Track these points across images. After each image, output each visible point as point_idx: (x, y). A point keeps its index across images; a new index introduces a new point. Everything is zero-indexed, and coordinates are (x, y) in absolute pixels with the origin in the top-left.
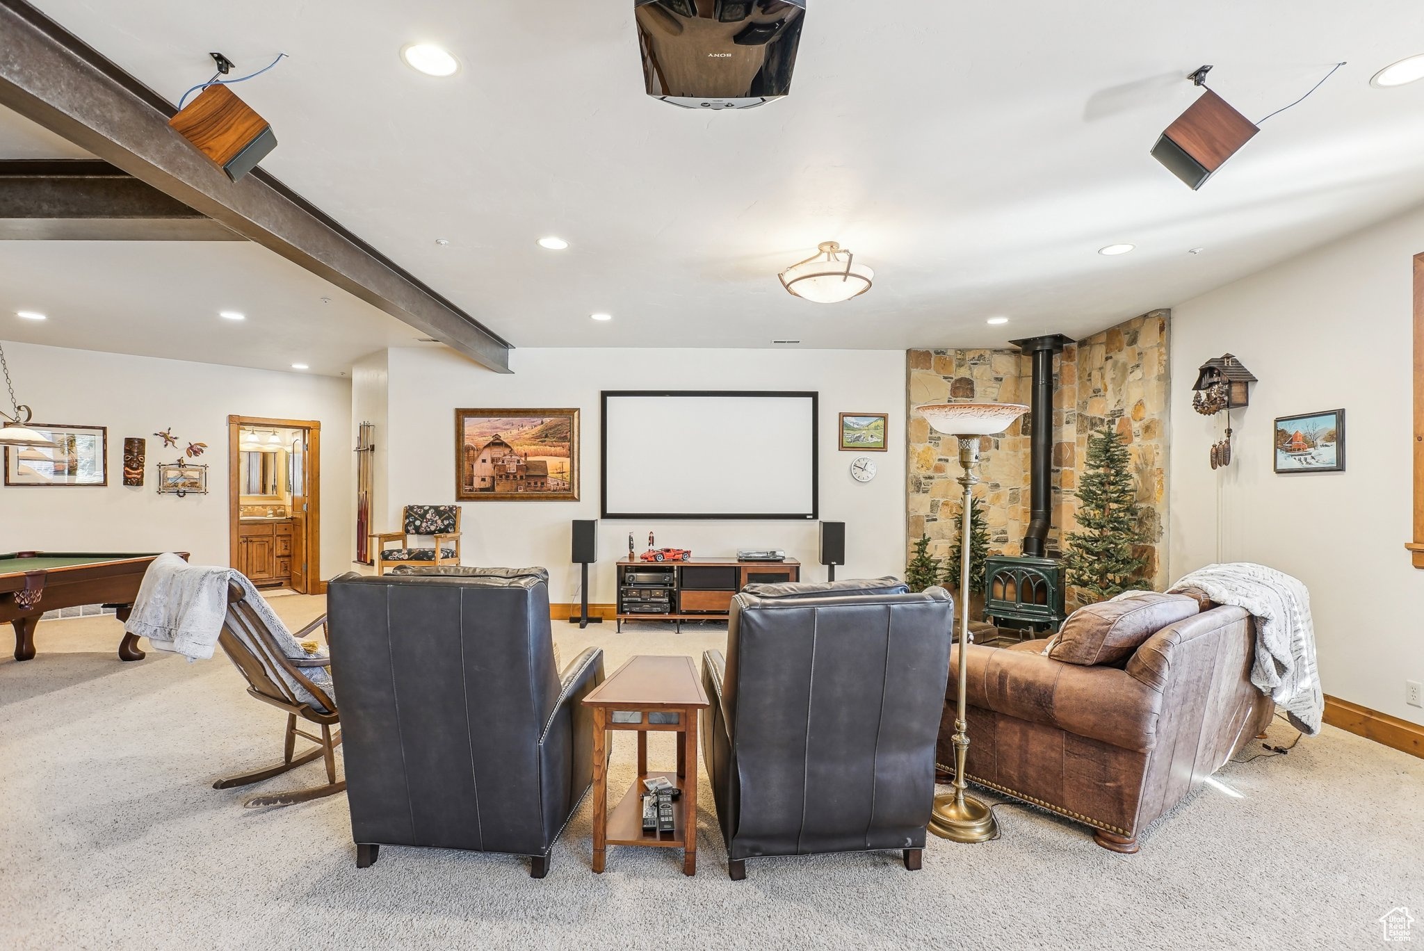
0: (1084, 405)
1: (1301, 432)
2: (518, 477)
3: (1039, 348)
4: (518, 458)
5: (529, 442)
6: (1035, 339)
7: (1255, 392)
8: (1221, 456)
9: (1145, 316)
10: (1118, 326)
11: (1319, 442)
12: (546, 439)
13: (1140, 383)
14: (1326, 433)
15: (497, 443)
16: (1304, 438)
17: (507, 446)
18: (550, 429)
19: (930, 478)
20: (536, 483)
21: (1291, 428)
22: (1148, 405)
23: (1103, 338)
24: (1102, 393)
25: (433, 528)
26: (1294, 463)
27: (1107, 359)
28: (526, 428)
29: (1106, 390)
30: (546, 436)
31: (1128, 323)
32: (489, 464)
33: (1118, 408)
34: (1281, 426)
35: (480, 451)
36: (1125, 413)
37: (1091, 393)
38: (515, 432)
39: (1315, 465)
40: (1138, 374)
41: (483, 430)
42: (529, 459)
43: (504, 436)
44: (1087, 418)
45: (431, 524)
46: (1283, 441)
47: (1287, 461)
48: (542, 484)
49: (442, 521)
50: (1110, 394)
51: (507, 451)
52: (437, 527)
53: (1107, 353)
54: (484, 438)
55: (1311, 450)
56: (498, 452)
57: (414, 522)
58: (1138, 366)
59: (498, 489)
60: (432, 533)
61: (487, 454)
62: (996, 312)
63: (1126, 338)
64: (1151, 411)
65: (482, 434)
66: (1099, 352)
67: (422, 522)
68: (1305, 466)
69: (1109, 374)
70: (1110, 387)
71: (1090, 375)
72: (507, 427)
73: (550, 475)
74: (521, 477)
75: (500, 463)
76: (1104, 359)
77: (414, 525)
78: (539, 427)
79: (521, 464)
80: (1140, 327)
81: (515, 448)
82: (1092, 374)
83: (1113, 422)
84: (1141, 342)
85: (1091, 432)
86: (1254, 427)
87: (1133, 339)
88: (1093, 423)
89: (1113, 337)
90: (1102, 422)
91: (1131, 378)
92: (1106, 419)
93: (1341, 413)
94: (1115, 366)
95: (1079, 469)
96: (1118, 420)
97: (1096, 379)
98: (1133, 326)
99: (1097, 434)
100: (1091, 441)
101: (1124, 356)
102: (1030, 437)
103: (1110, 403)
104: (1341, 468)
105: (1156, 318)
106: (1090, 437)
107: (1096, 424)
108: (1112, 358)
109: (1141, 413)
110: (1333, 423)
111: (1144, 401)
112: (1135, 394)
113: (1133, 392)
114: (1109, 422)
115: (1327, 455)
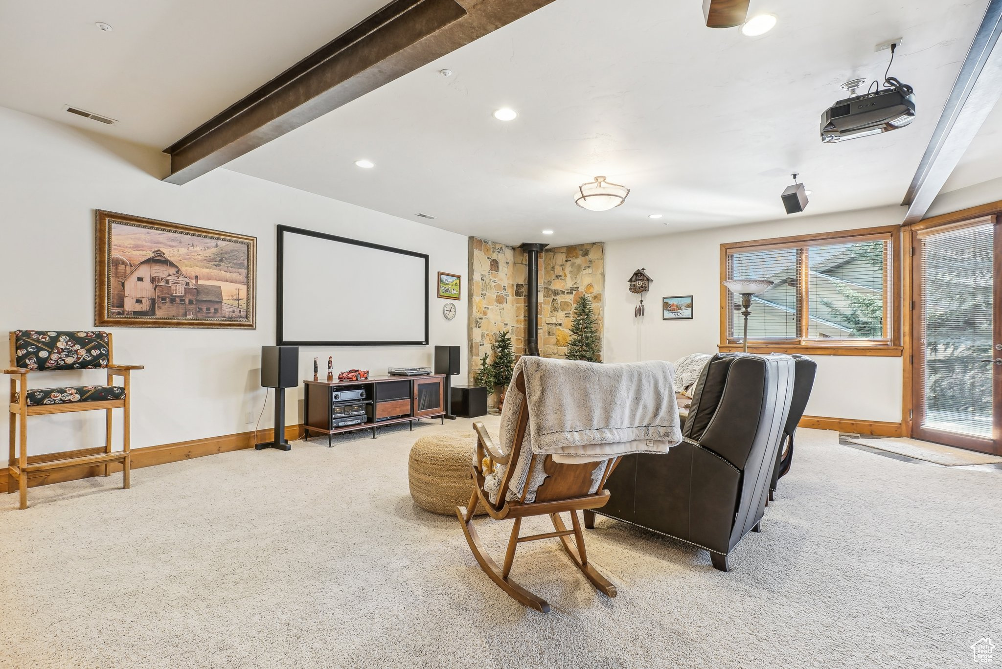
0: (549, 283)
1: (675, 303)
2: (187, 301)
3: (534, 249)
4: (187, 280)
5: (199, 264)
6: (533, 244)
7: (651, 286)
8: (640, 312)
9: (594, 244)
10: (575, 245)
11: (683, 308)
12: (221, 263)
13: (590, 275)
14: (686, 304)
15: (157, 260)
16: (677, 306)
17: (172, 264)
18: (226, 253)
19: (481, 319)
20: (208, 309)
21: (671, 302)
22: (595, 286)
23: (564, 250)
24: (562, 278)
25: (70, 360)
26: (672, 316)
27: (567, 261)
28: (198, 249)
29: (566, 276)
30: (221, 260)
31: (583, 245)
32: (147, 285)
33: (575, 286)
34: (666, 300)
35: (134, 267)
36: (580, 289)
37: (554, 277)
38: (183, 251)
39: (681, 316)
40: (589, 271)
41: (140, 243)
42: (200, 282)
43: (168, 253)
44: (551, 290)
45: (67, 356)
46: (666, 306)
47: (668, 315)
48: (216, 310)
49: (89, 351)
50: (568, 279)
51: (172, 271)
52: (78, 358)
53: (567, 258)
54: (141, 252)
55: (680, 311)
56: (159, 271)
57: (33, 353)
58: (589, 267)
59: (159, 313)
60: (70, 367)
61: (145, 272)
62: (548, 227)
63: (581, 252)
64: (596, 290)
65: (137, 247)
66: (561, 258)
67: (51, 353)
68: (677, 317)
69: (568, 268)
70: (569, 275)
71: (553, 267)
72: (173, 244)
73: (224, 301)
74: (191, 302)
75: (163, 284)
76: (564, 260)
78: (214, 250)
79: (191, 287)
80: (591, 248)
81: (183, 269)
82: (556, 267)
83: (571, 293)
84: (591, 256)
85: (555, 298)
86: (653, 301)
87: (586, 254)
88: (556, 293)
89: (571, 250)
90: (563, 292)
91: (584, 272)
92: (566, 292)
93: (692, 297)
94: (573, 265)
95: (545, 317)
96: (574, 293)
97: (558, 270)
98: (586, 247)
99: (560, 299)
100: (554, 302)
101: (579, 261)
102: (523, 297)
103: (569, 283)
104: (692, 318)
105: (600, 246)
106: (554, 300)
107: (558, 294)
108: (570, 261)
109: (591, 290)
110: (688, 301)
111: (593, 284)
112: (587, 280)
113: (585, 279)
114: (568, 293)
115: (687, 313)
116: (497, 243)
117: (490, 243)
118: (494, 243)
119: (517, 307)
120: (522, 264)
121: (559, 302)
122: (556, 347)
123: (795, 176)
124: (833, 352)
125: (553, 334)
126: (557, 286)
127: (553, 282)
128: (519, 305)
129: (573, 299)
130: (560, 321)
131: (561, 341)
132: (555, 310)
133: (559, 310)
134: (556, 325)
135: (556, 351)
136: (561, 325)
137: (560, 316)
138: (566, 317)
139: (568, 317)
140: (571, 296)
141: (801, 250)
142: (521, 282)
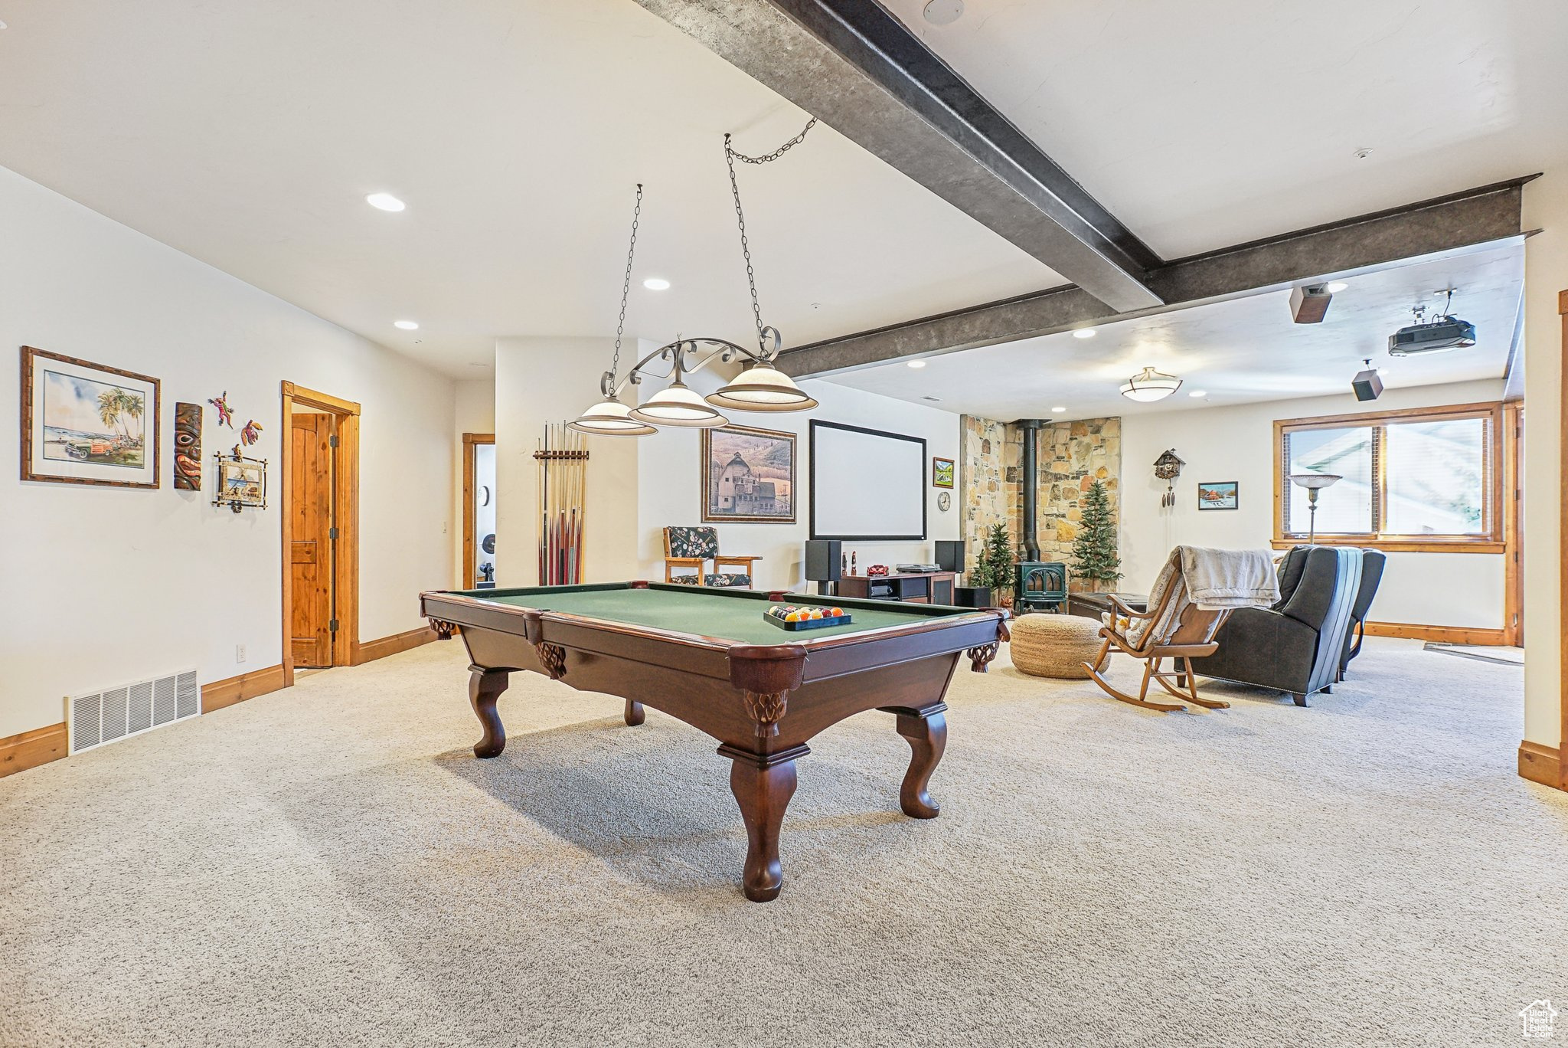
0: (1049, 465)
1: (1215, 491)
2: (754, 498)
3: (1032, 426)
4: (754, 479)
5: (762, 463)
6: (1032, 420)
7: (1183, 470)
8: (1168, 501)
9: (1108, 419)
10: (1083, 420)
11: (1225, 496)
12: (775, 461)
13: (1103, 457)
14: (1229, 492)
15: (738, 461)
16: (1217, 494)
17: (746, 465)
18: (777, 451)
19: (974, 509)
20: (766, 505)
21: (1208, 488)
22: (1110, 470)
23: (1068, 426)
24: (1066, 459)
26: (1211, 505)
27: (1071, 439)
28: (760, 449)
29: (1070, 457)
30: (774, 459)
31: (1093, 420)
32: (731, 483)
33: (1082, 470)
34: (1202, 487)
35: (724, 468)
36: (1089, 473)
37: (1054, 458)
38: (752, 451)
39: (1223, 506)
40: (1102, 451)
41: (728, 447)
42: (762, 480)
43: (745, 456)
44: (1051, 474)
45: (696, 548)
46: (1203, 494)
47: (1204, 504)
48: (771, 506)
49: (707, 544)
50: (1073, 461)
51: (745, 471)
52: (702, 550)
53: (1071, 435)
54: (727, 455)
55: (1221, 499)
56: (738, 471)
57: (682, 546)
58: (1101, 447)
59: (738, 510)
61: (730, 473)
62: (1059, 404)
63: (1090, 429)
64: (1111, 474)
65: (726, 451)
66: (1063, 436)
67: (688, 546)
68: (1217, 506)
69: (1073, 447)
70: (1074, 457)
71: (1053, 447)
72: (746, 445)
73: (777, 497)
74: (756, 498)
75: (740, 483)
76: (1068, 438)
77: (683, 549)
78: (770, 448)
79: (756, 485)
80: (1103, 424)
81: (751, 468)
82: (1057, 446)
83: (1078, 478)
84: (1104, 433)
85: (1056, 483)
86: (1185, 487)
87: (1097, 431)
88: (1057, 477)
89: (1077, 426)
90: (1067, 477)
91: (1095, 453)
92: (1071, 476)
93: (1236, 483)
94: (1079, 444)
95: (1044, 505)
96: (1081, 477)
97: (1060, 450)
98: (1097, 422)
99: (1062, 485)
100: (1055, 489)
101: (1086, 440)
102: (1016, 483)
103: (1075, 466)
104: (1237, 508)
105: (1115, 421)
106: (1054, 486)
107: (1060, 478)
108: (1076, 439)
109: (1105, 475)
110: (1232, 488)
111: (1107, 467)
112: (1099, 463)
113: (1095, 462)
114: (1073, 478)
115: (1231, 501)
116: (989, 420)
117: (982, 420)
118: (986, 420)
119: (1010, 495)
120: (1014, 443)
121: (1061, 489)
122: (1057, 543)
123: (1367, 362)
124: (1418, 548)
125: (1054, 528)
126: (1059, 468)
127: (1053, 464)
128: (1010, 492)
129: (1080, 485)
130: (1062, 512)
131: (1064, 535)
132: (1057, 498)
133: (1062, 498)
134: (1058, 516)
135: (1057, 548)
136: (1064, 516)
137: (1063, 505)
138: (1071, 506)
139: (1073, 506)
140: (1078, 482)
141: (1378, 428)
142: (1013, 464)
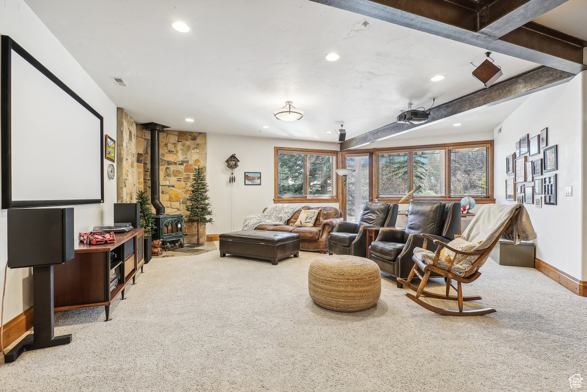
1: (252, 176)
6: (158, 124)
7: (239, 165)
8: (232, 180)
9: (200, 133)
10: (186, 132)
11: (256, 179)
13: (198, 154)
14: (258, 177)
16: (253, 178)
21: (249, 175)
23: (177, 133)
24: (174, 153)
26: (250, 183)
27: (178, 141)
29: (177, 152)
31: (192, 133)
33: (185, 160)
34: (246, 174)
36: (189, 162)
37: (166, 151)
39: (255, 183)
40: (197, 151)
44: (165, 161)
46: (246, 177)
47: (247, 182)
50: (180, 154)
53: (178, 139)
55: (254, 180)
58: (197, 148)
64: (202, 164)
66: (173, 139)
68: (253, 184)
69: (180, 147)
70: (180, 152)
76: (176, 141)
80: (198, 136)
82: (169, 144)
83: (182, 164)
84: (199, 141)
85: (168, 166)
86: (239, 173)
87: (194, 139)
88: (169, 163)
89: (182, 135)
90: (175, 163)
91: (193, 151)
92: (178, 163)
93: (260, 173)
94: (183, 145)
95: (163, 181)
96: (185, 164)
97: (171, 147)
98: (194, 134)
99: (172, 168)
100: (167, 170)
101: (188, 143)
102: (142, 164)
103: (180, 157)
104: (260, 185)
105: (203, 135)
106: (167, 168)
107: (171, 164)
108: (182, 142)
109: (199, 164)
110: (259, 175)
111: (200, 160)
112: (195, 157)
114: (179, 164)
115: (258, 181)
119: (138, 171)
120: (142, 137)
121: (171, 170)
122: (169, 203)
125: (167, 193)
126: (170, 158)
127: (166, 155)
128: (140, 170)
129: (183, 169)
130: (172, 184)
131: (174, 198)
132: (169, 175)
133: (172, 176)
134: (169, 186)
135: (169, 205)
136: (173, 186)
137: (173, 180)
138: (178, 181)
139: (180, 181)
140: (183, 167)
142: (141, 151)
